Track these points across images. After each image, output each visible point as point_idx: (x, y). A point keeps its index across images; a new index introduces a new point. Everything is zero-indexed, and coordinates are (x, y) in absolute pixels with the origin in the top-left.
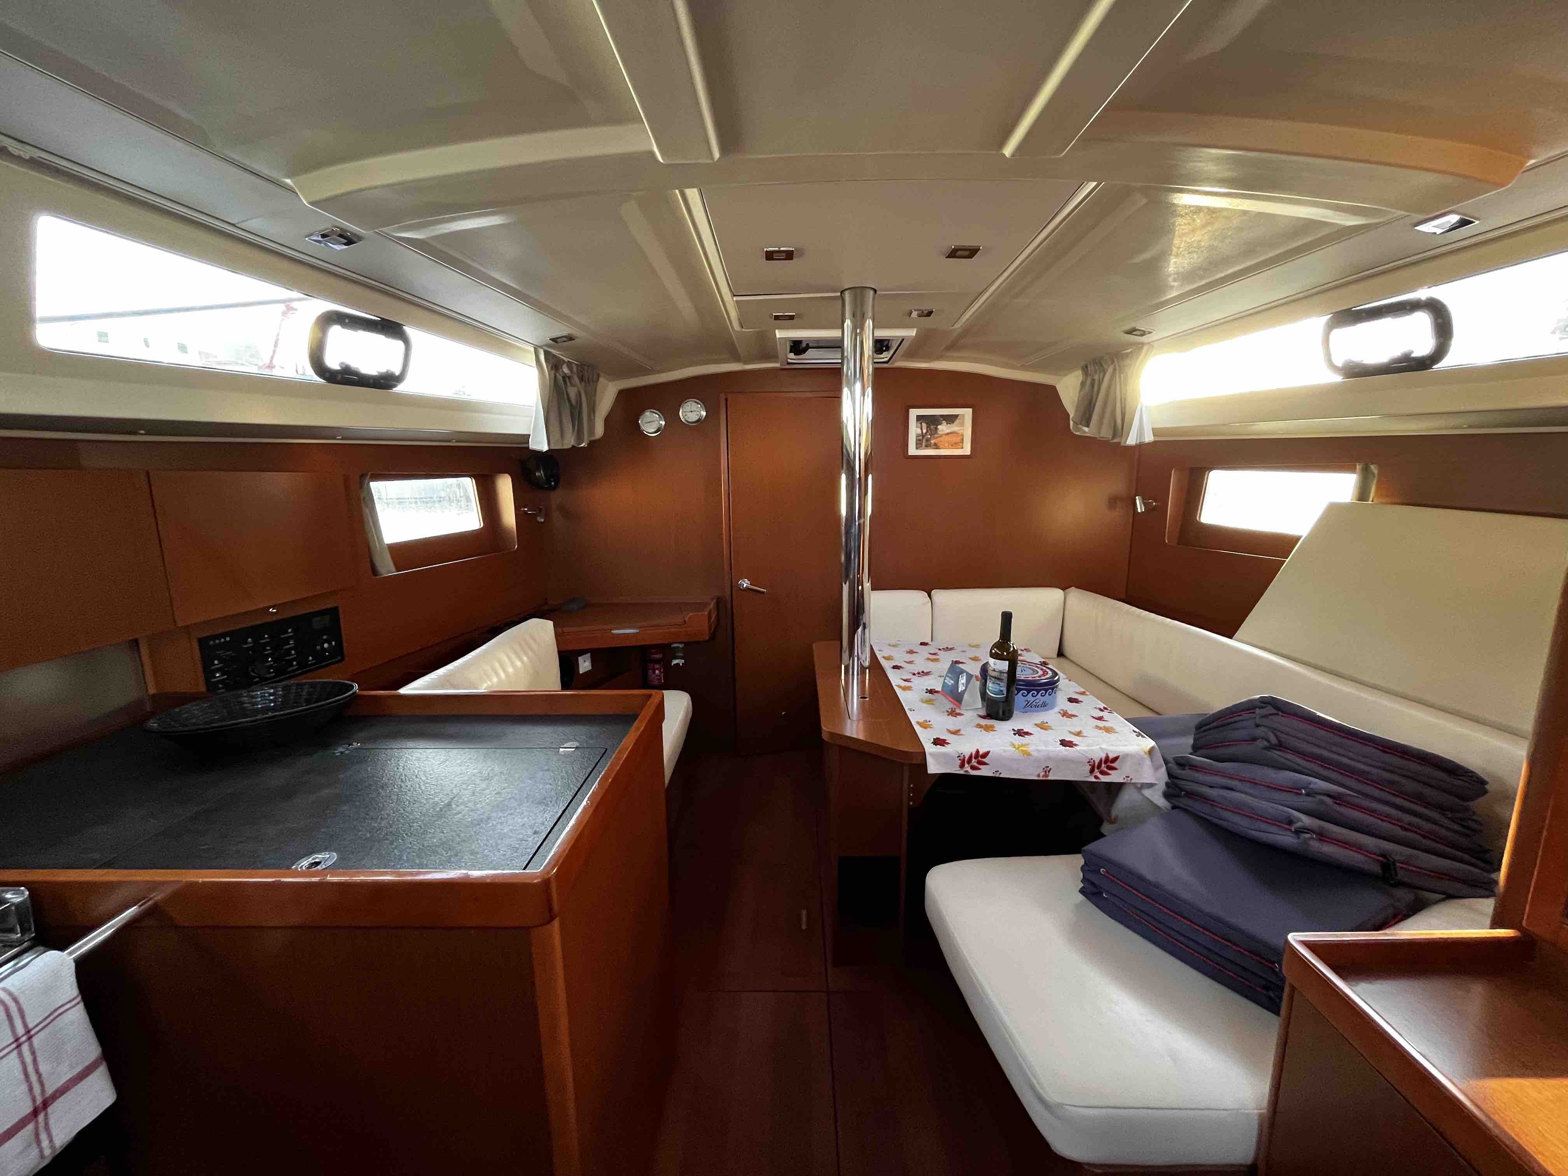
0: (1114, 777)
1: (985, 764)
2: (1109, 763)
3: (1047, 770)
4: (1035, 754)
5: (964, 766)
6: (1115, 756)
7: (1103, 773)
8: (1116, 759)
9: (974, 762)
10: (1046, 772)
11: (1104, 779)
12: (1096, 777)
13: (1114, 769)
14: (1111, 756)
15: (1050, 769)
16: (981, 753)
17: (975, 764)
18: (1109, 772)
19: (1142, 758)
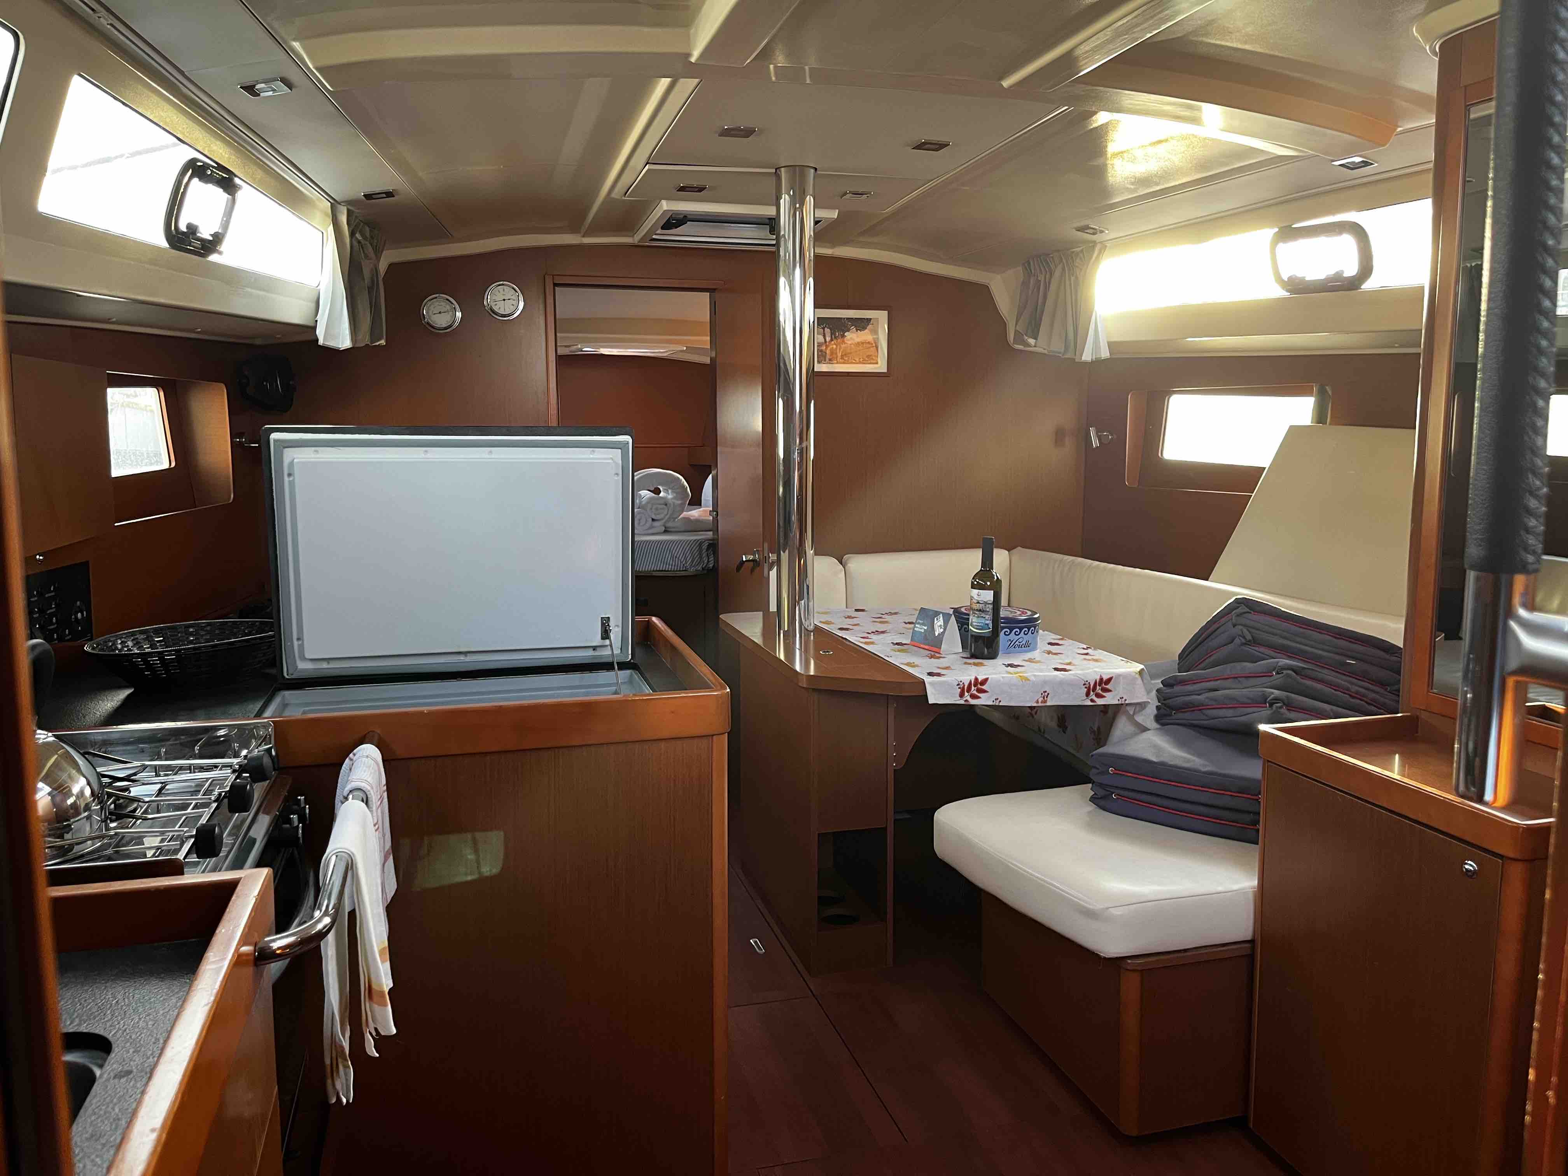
0: (1109, 699)
1: (984, 691)
2: (1103, 684)
3: (1045, 695)
4: (1033, 678)
5: (964, 695)
6: (1108, 677)
7: (1099, 696)
8: (1109, 680)
9: (973, 690)
10: (1044, 698)
11: (1100, 702)
12: (1092, 701)
13: (1108, 691)
14: (1105, 678)
15: (1048, 694)
16: (980, 680)
17: (975, 692)
18: (1104, 694)
19: (1134, 679)
